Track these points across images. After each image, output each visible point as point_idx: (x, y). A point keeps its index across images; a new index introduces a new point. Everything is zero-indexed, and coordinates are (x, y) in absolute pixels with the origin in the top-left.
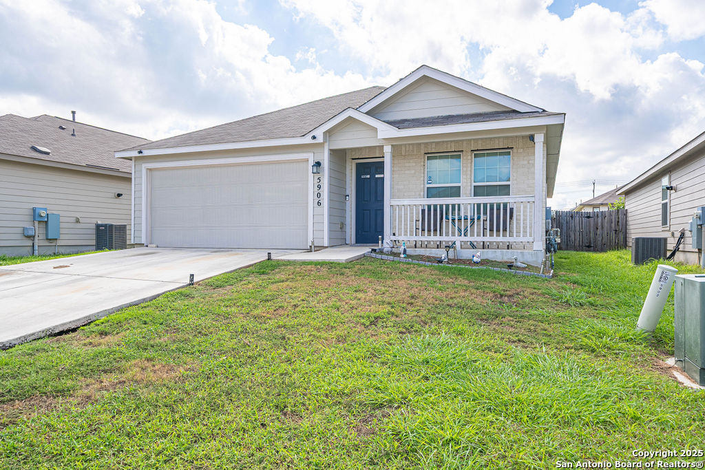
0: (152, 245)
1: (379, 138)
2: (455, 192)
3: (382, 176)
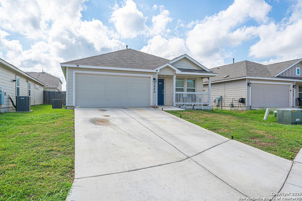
1: (176, 73)
2: (182, 90)
3: (161, 83)
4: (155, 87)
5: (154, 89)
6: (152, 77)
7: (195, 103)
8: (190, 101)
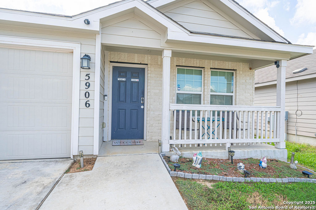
3: (137, 80)
4: (88, 85)
5: (87, 95)
6: (78, 51)
7: (235, 141)
8: (218, 134)
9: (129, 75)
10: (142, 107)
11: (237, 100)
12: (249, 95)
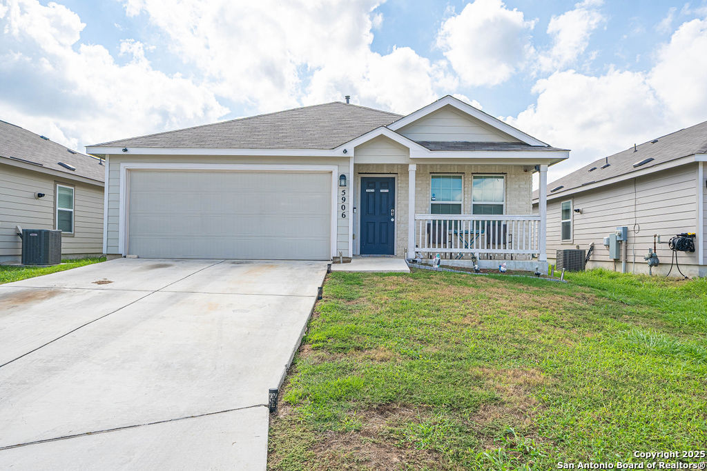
0: (129, 256)
1: (411, 157)
2: (456, 209)
3: (387, 191)
5: (343, 207)
6: (336, 171)
9: (378, 185)
10: (392, 220)
11: (508, 210)
12: (524, 203)
